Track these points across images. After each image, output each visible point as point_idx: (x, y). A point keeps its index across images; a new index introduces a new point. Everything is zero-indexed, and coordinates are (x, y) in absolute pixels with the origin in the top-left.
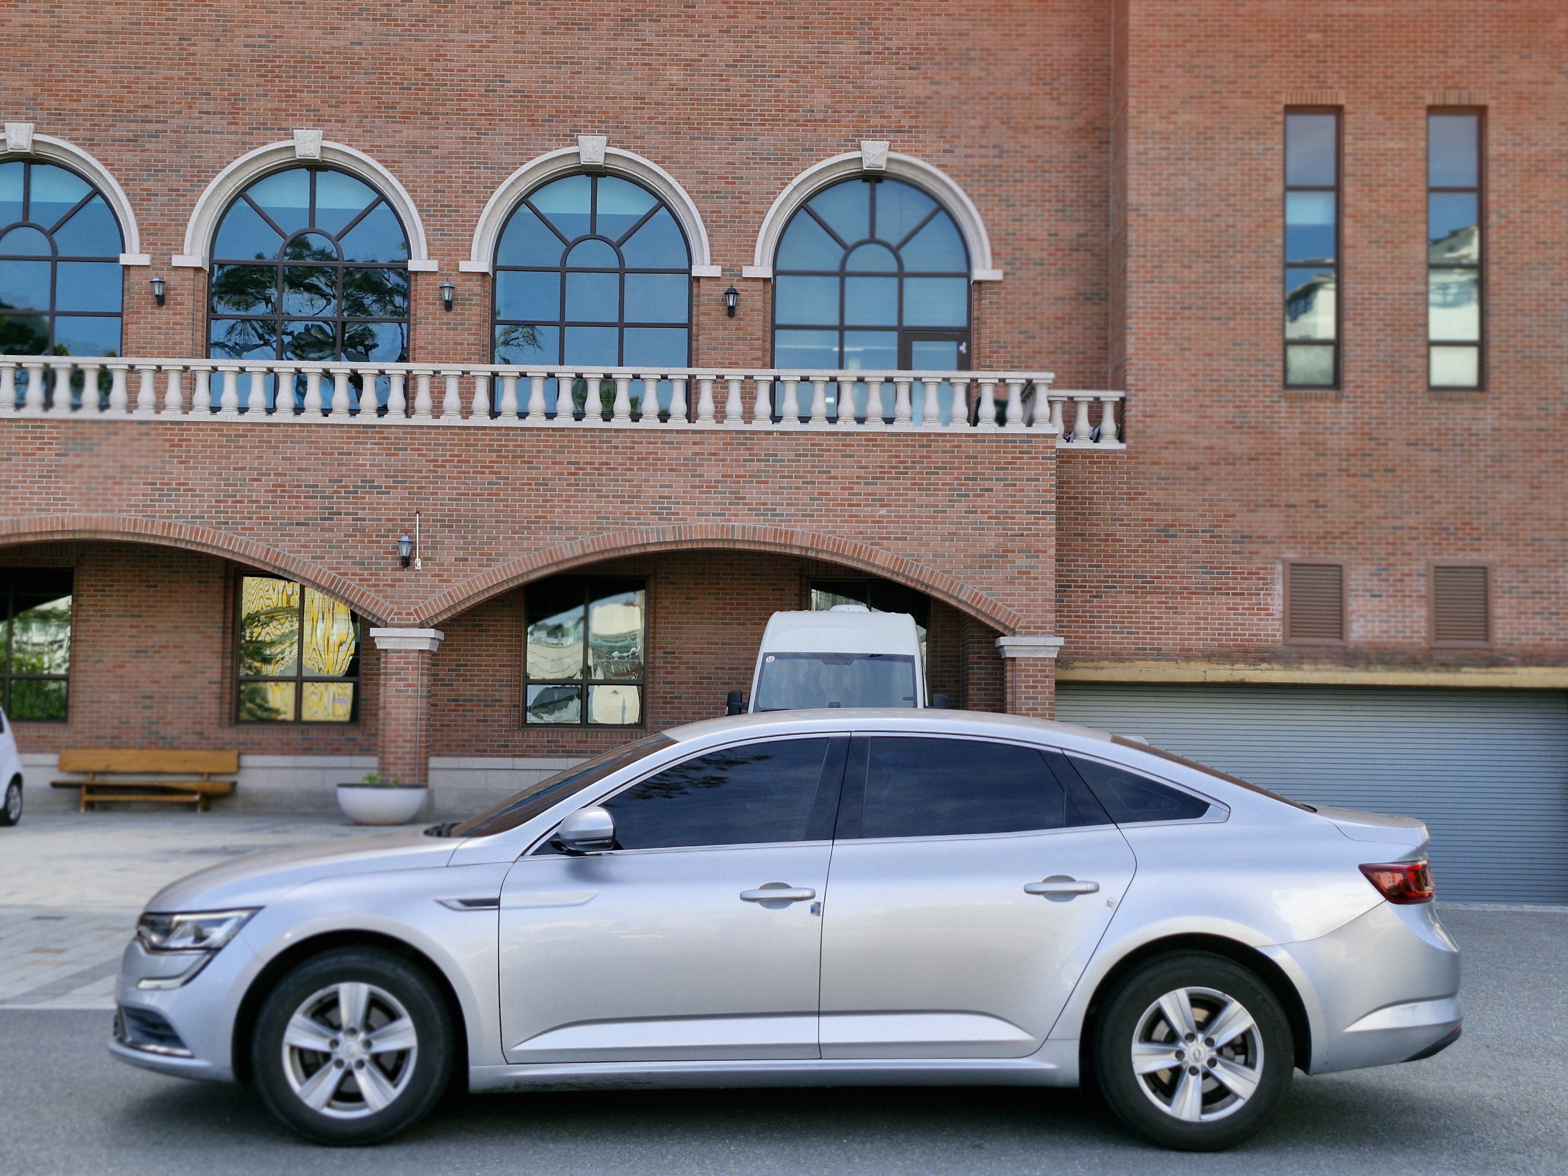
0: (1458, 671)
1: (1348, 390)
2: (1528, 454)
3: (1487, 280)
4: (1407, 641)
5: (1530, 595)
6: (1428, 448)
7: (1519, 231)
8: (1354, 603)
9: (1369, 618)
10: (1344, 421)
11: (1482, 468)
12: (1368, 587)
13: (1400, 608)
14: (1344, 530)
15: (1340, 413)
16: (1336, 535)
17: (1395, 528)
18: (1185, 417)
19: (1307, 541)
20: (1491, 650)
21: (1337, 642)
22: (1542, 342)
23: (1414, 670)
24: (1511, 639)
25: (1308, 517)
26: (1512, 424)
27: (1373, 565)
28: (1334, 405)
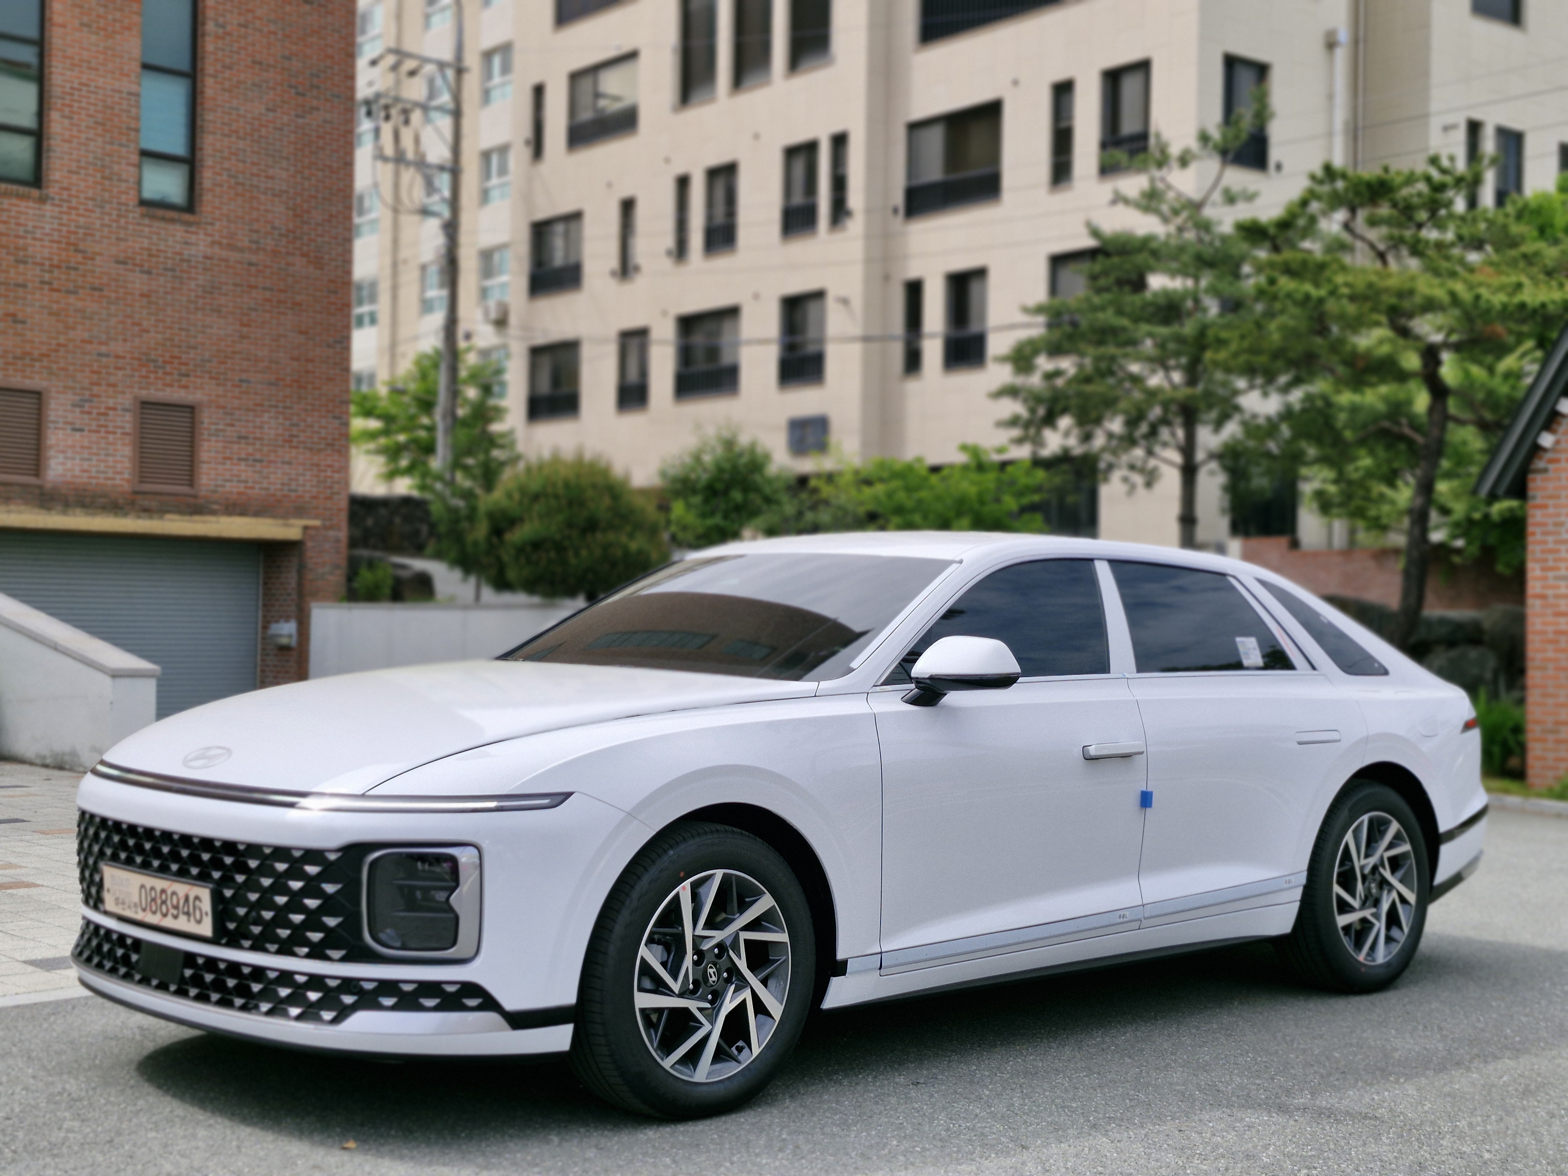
0: (161, 518)
1: (52, 191)
2: (239, 289)
3: (202, 92)
4: (109, 482)
5: (235, 440)
6: (137, 269)
7: (235, 45)
8: (52, 437)
9: (69, 454)
10: (48, 226)
11: (193, 298)
12: (70, 420)
13: (103, 445)
14: (45, 352)
15: (43, 216)
16: (36, 356)
17: (100, 355)
19: (2, 361)
20: (195, 497)
21: (31, 480)
22: (255, 170)
23: (116, 515)
24: (216, 486)
25: (4, 333)
26: (225, 254)
27: (74, 394)
28: (37, 206)
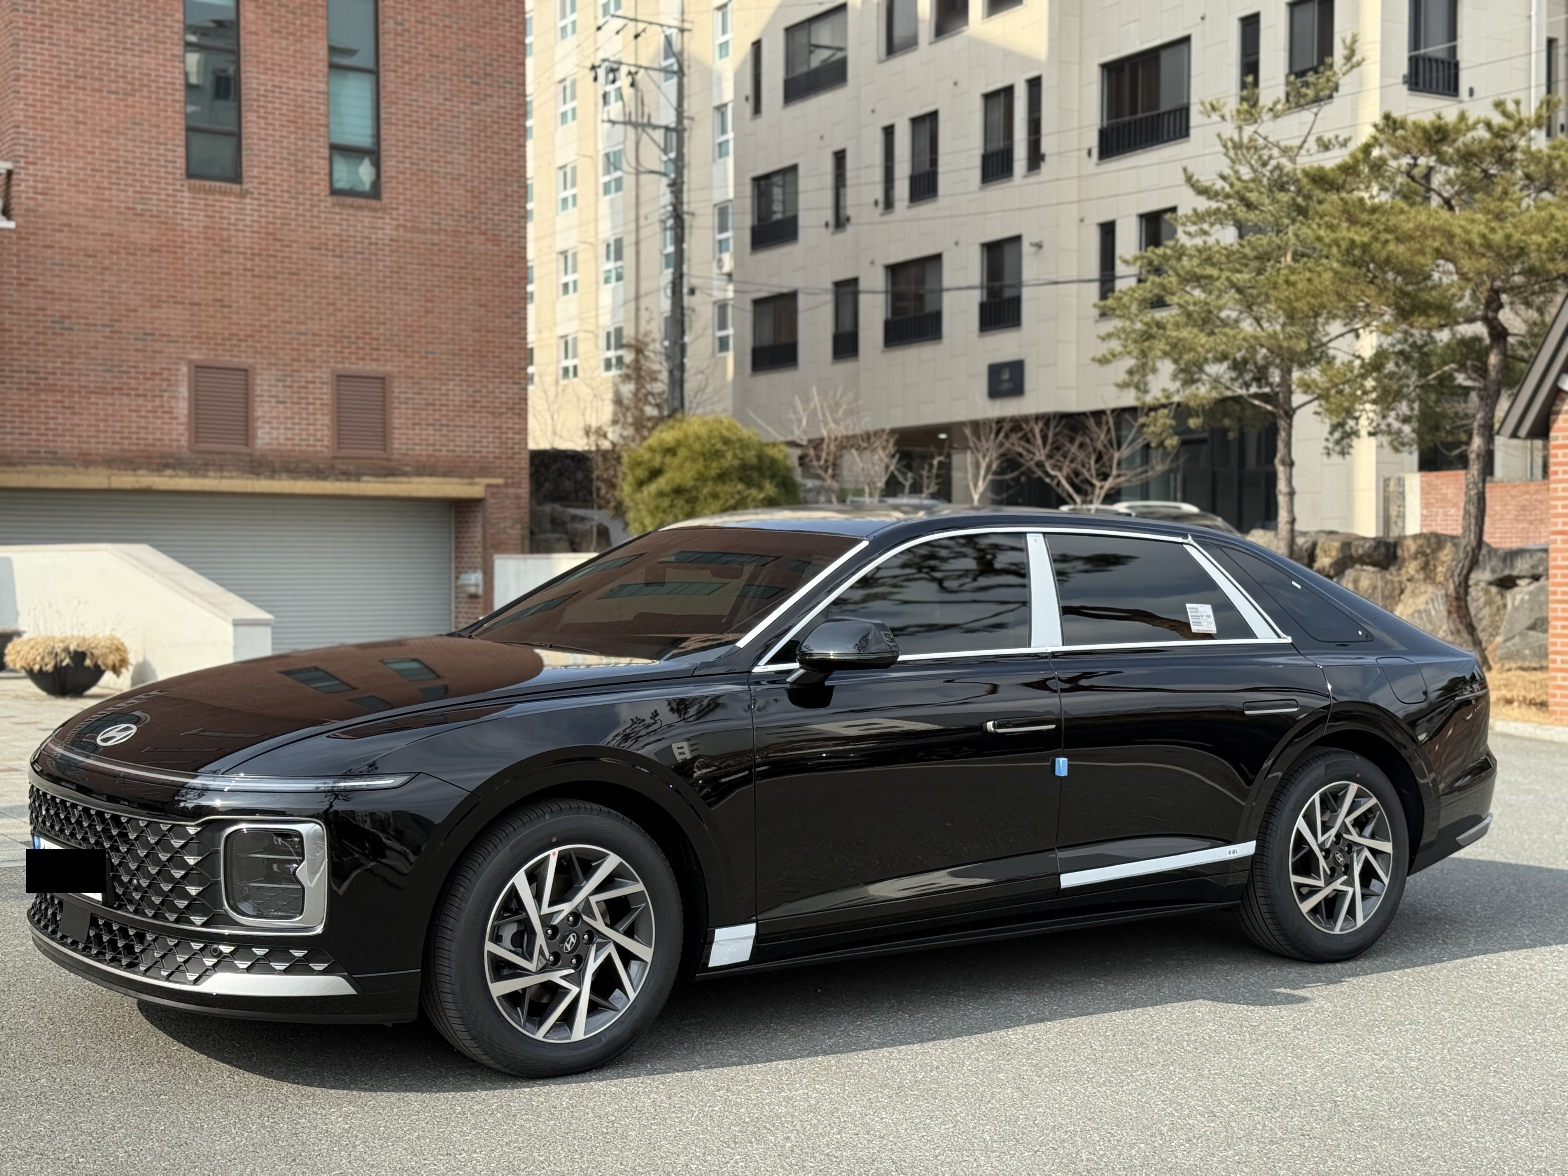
0: (358, 480)
1: (251, 185)
2: (423, 267)
4: (311, 449)
5: (423, 407)
6: (330, 253)
7: (414, 40)
8: (259, 409)
9: (275, 425)
10: (249, 218)
11: (381, 278)
12: (273, 393)
13: (304, 416)
14: (250, 333)
15: (244, 209)
16: (242, 337)
17: (299, 334)
18: (82, 198)
19: (212, 342)
20: (389, 460)
21: (242, 448)
22: (435, 157)
23: (318, 479)
24: (407, 449)
25: (213, 317)
26: (409, 236)
27: (277, 370)
28: (237, 200)
